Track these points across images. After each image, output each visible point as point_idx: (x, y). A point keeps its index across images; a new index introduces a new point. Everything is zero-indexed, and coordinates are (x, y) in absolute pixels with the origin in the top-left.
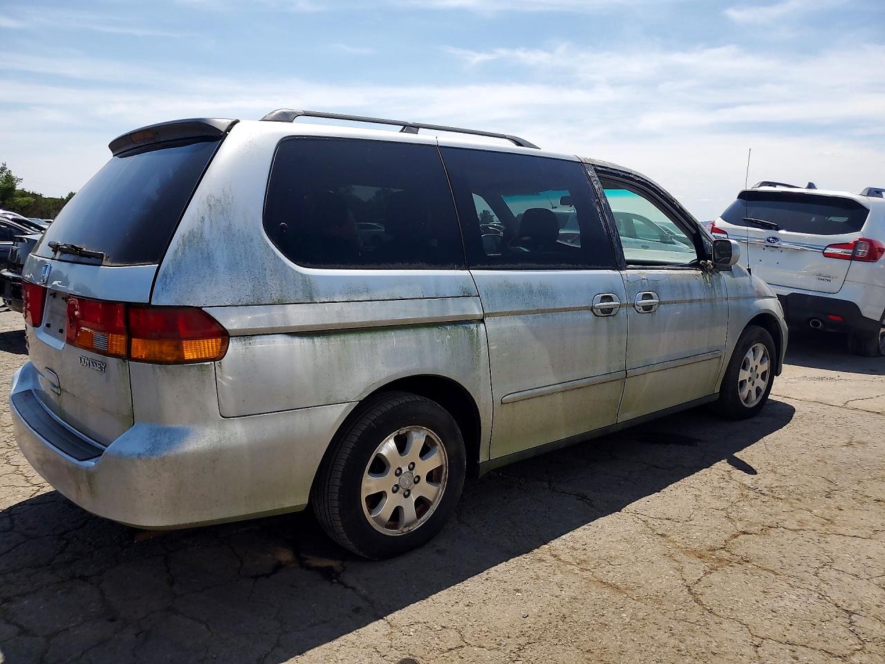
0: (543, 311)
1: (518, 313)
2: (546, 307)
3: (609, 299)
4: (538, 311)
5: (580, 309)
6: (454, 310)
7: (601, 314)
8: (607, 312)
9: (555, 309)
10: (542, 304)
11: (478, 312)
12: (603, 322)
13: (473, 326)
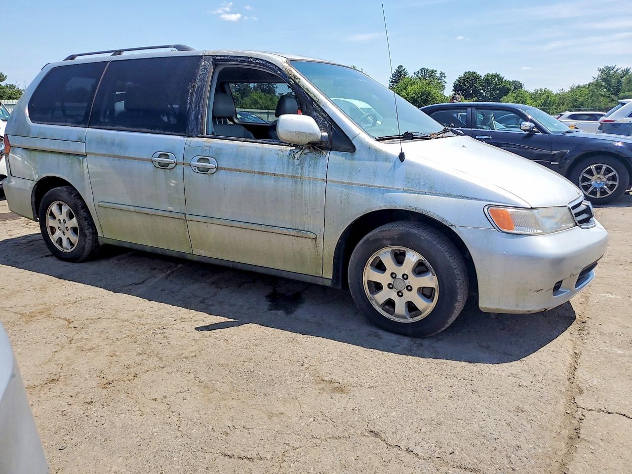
0: (118, 157)
1: (104, 155)
2: (119, 155)
3: (167, 156)
4: (114, 156)
5: (143, 160)
6: (73, 148)
7: (158, 166)
8: (164, 166)
9: (125, 157)
10: (117, 151)
11: (83, 151)
12: (161, 172)
13: (81, 158)
